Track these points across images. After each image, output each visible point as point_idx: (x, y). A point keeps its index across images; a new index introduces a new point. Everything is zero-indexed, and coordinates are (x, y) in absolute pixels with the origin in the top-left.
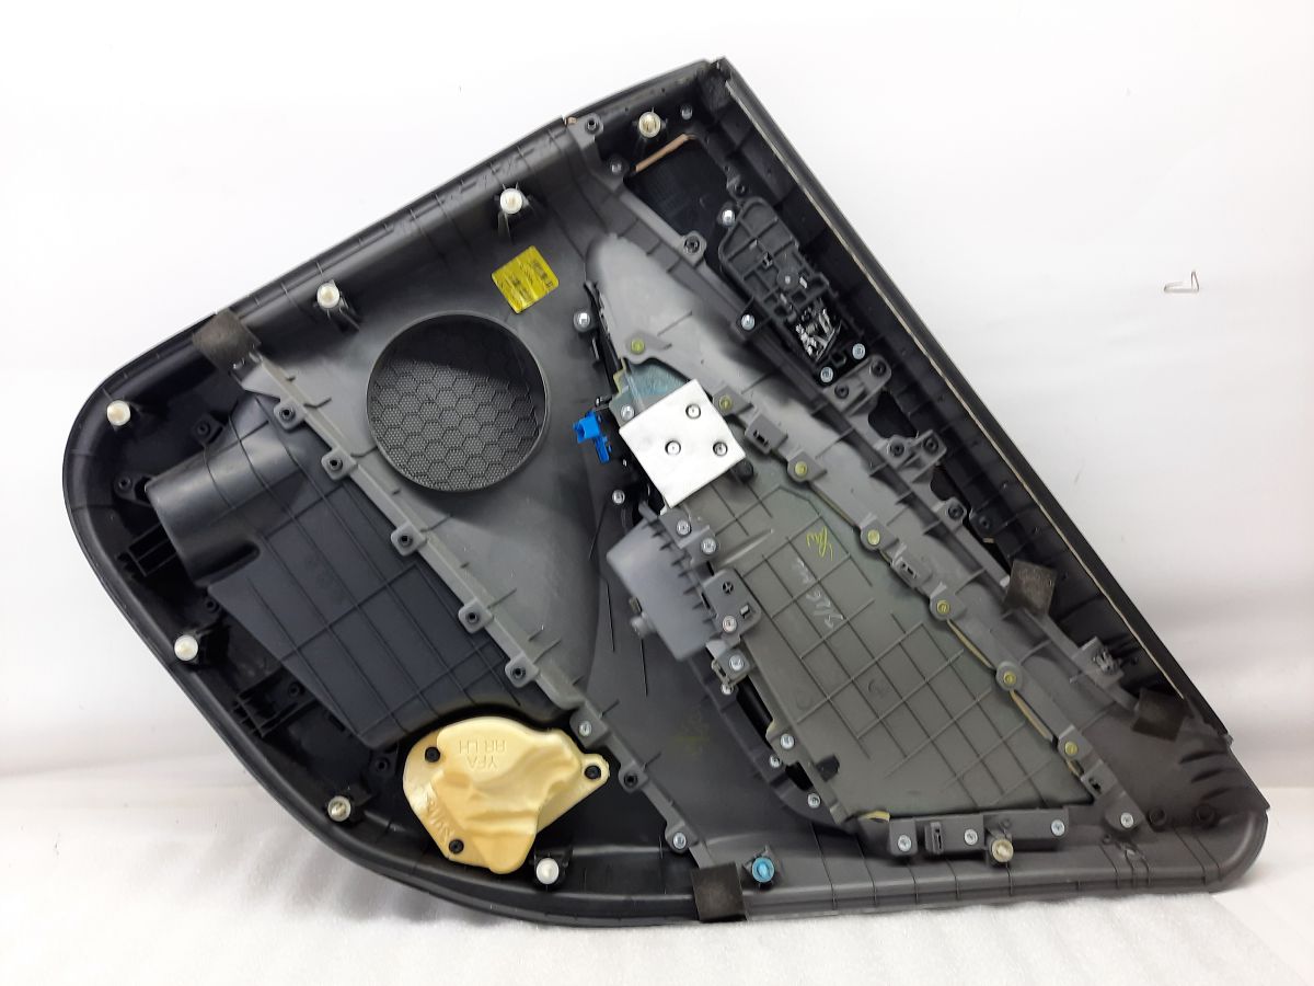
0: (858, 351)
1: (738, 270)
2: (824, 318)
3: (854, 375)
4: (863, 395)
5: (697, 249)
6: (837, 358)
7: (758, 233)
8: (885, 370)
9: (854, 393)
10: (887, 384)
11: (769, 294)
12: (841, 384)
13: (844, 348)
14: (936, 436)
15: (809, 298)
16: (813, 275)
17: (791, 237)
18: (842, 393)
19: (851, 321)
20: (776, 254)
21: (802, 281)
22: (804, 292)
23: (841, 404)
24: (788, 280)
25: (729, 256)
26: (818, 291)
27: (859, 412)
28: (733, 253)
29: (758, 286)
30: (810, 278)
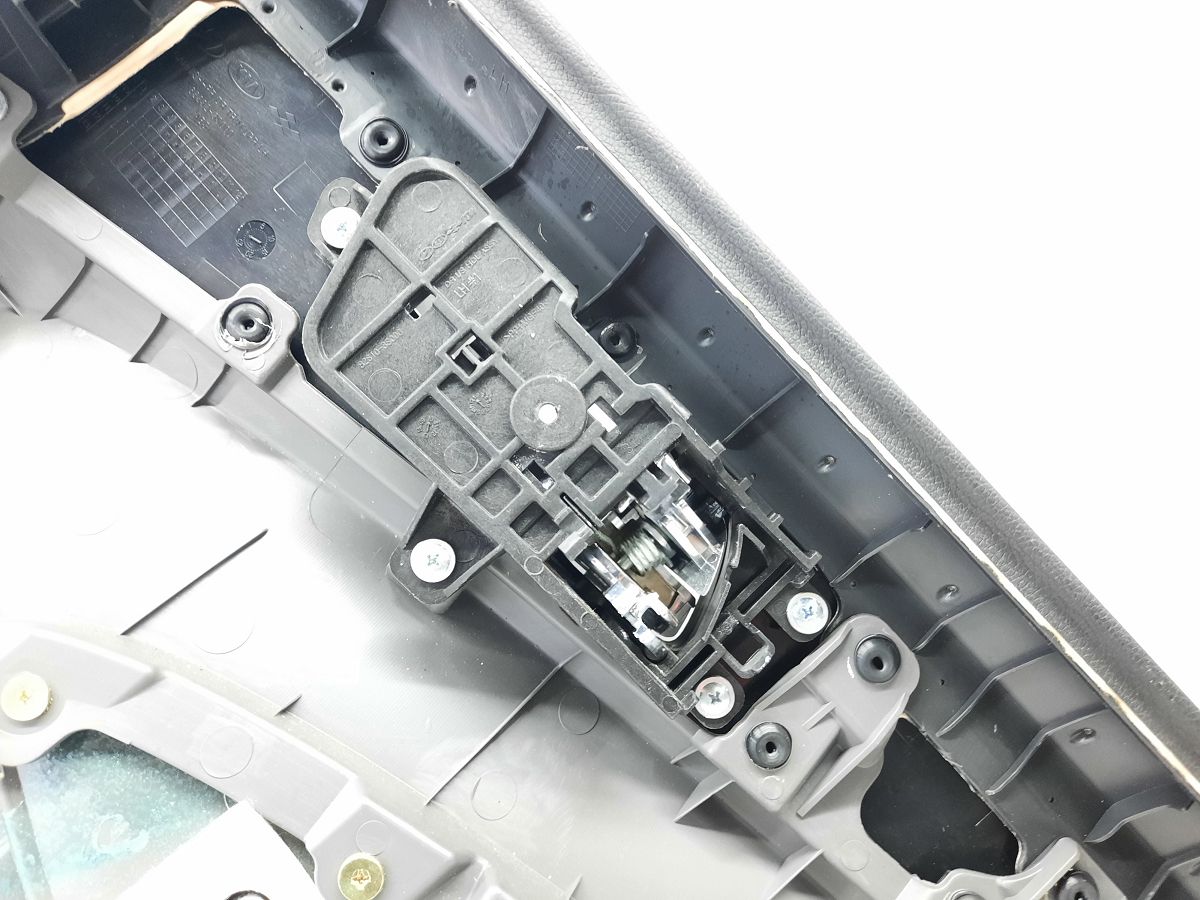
0: (805, 613)
1: (376, 396)
2: (683, 524)
3: (800, 690)
4: (837, 748)
5: (265, 333)
6: (741, 644)
7: (436, 267)
8: (897, 662)
9: (810, 746)
10: (912, 704)
11: (489, 466)
12: (762, 720)
13: (756, 608)
14: (1091, 866)
15: (627, 465)
16: (634, 390)
17: (549, 273)
18: (769, 750)
19: (773, 522)
20: (497, 335)
21: (597, 412)
22: (603, 447)
23: (771, 790)
24: (547, 414)
25: (340, 354)
26: (654, 441)
27: (830, 802)
28: (351, 344)
29: (452, 446)
30: (621, 403)
